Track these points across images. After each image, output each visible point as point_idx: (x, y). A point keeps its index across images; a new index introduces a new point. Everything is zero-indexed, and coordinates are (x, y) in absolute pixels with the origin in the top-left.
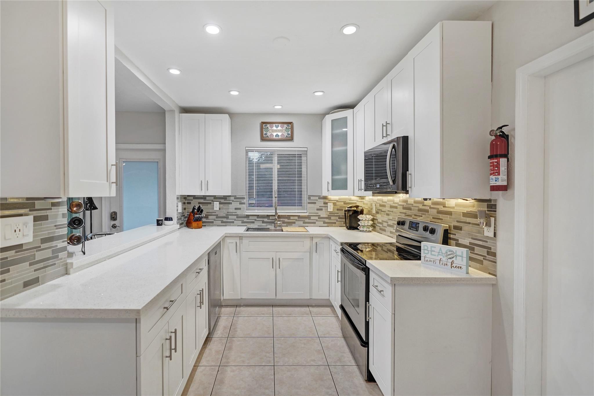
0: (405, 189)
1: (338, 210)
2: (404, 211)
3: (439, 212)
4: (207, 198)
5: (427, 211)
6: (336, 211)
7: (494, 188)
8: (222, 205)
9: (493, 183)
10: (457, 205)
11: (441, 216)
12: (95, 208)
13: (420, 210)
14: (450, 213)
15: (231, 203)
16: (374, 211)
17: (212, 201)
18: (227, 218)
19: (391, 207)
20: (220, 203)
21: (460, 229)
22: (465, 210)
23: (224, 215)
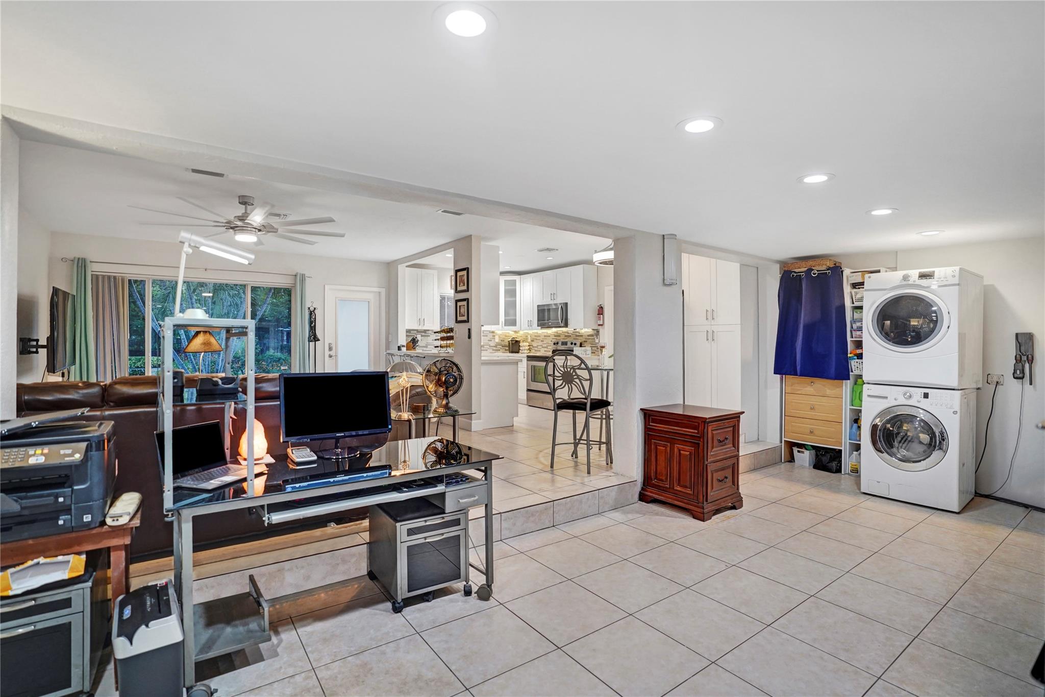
0: (566, 325)
1: (501, 341)
2: (555, 338)
3: (576, 336)
4: (412, 332)
5: (570, 336)
6: (500, 342)
7: (599, 325)
8: (423, 337)
9: (599, 323)
10: (585, 332)
11: (577, 338)
12: (319, 340)
13: (566, 336)
14: (582, 336)
15: (429, 336)
16: (529, 340)
17: (415, 334)
18: (426, 347)
19: (545, 336)
20: (422, 336)
21: (586, 342)
22: (588, 334)
23: (424, 345)
